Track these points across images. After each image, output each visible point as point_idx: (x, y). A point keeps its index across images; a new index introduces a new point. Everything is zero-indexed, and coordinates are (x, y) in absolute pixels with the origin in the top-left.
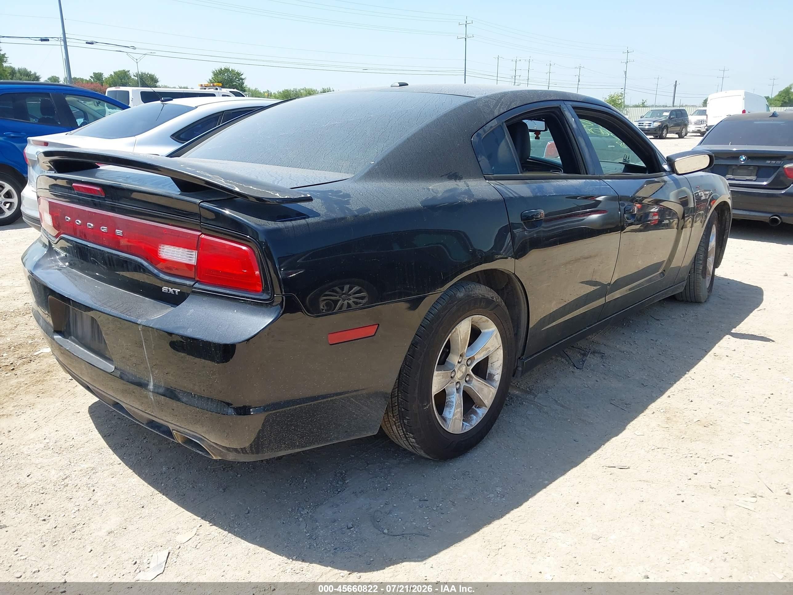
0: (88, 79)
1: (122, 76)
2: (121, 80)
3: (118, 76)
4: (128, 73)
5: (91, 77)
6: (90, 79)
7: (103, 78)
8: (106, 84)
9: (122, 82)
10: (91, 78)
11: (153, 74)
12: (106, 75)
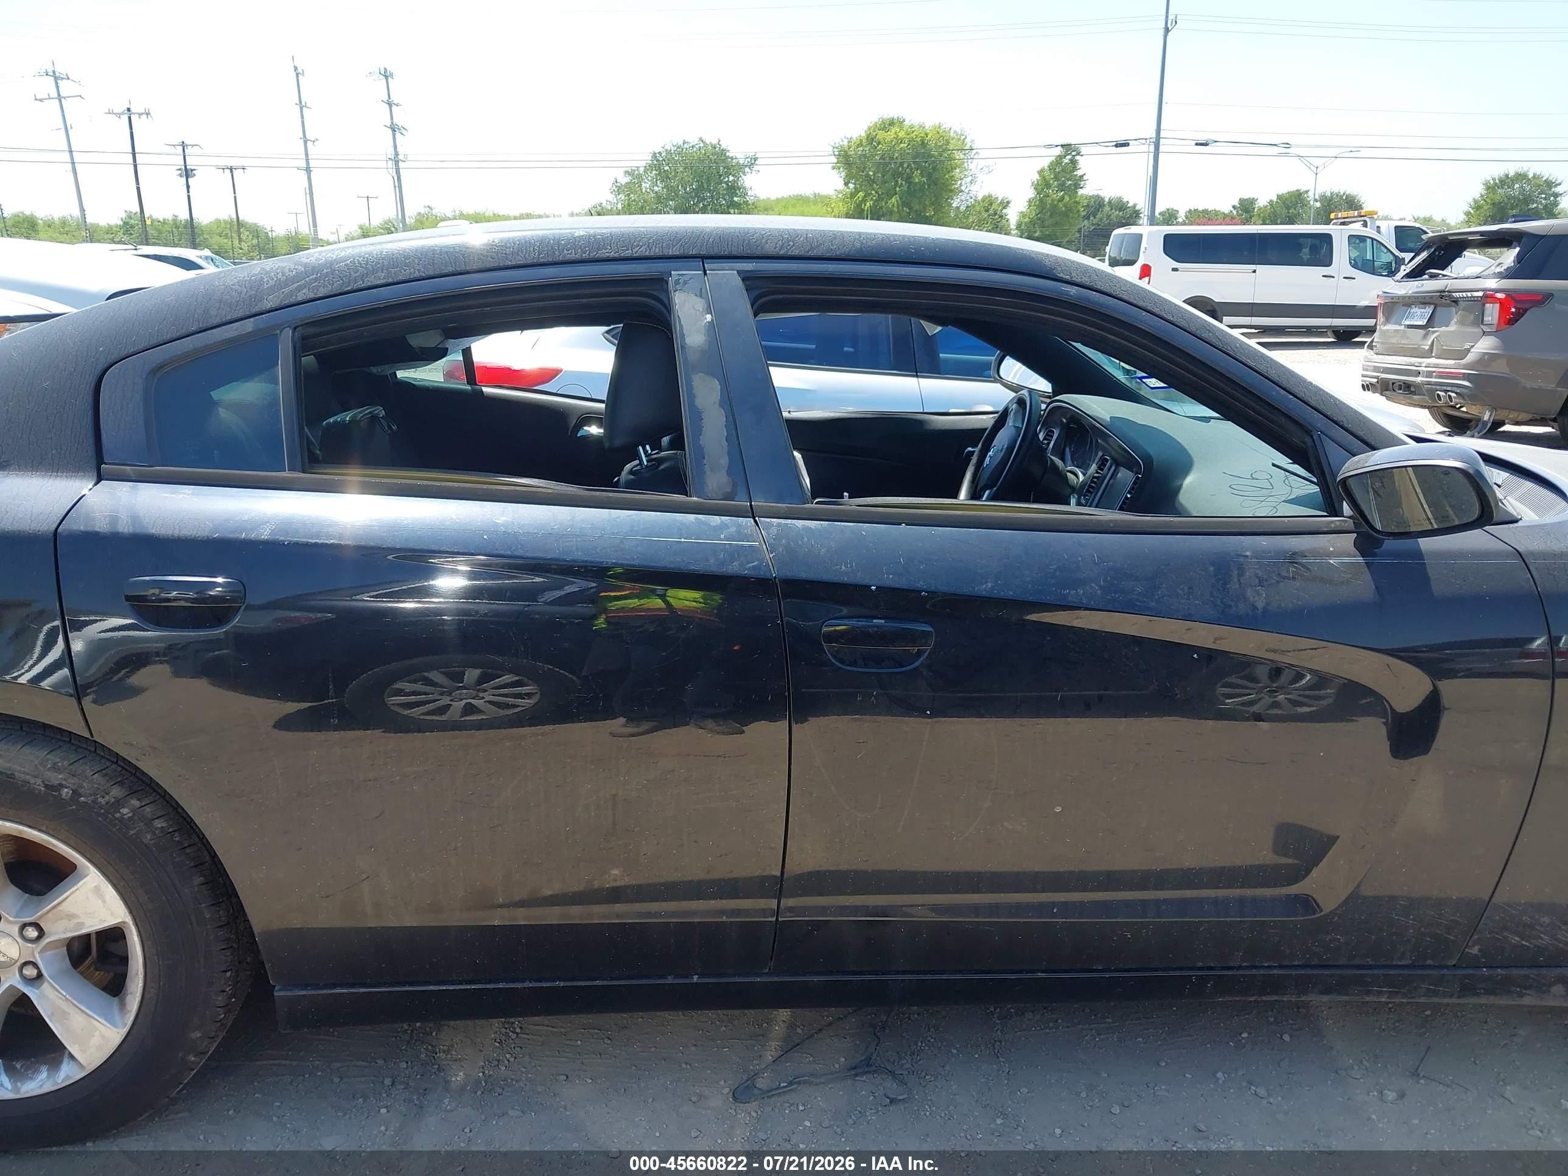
0: (1226, 212)
1: (1291, 202)
2: (1288, 208)
3: (1284, 203)
4: (1306, 196)
5: (1234, 207)
6: (1231, 212)
7: (1254, 209)
8: (1257, 218)
9: (1288, 213)
10: (1232, 209)
11: (1355, 193)
12: (1262, 202)
